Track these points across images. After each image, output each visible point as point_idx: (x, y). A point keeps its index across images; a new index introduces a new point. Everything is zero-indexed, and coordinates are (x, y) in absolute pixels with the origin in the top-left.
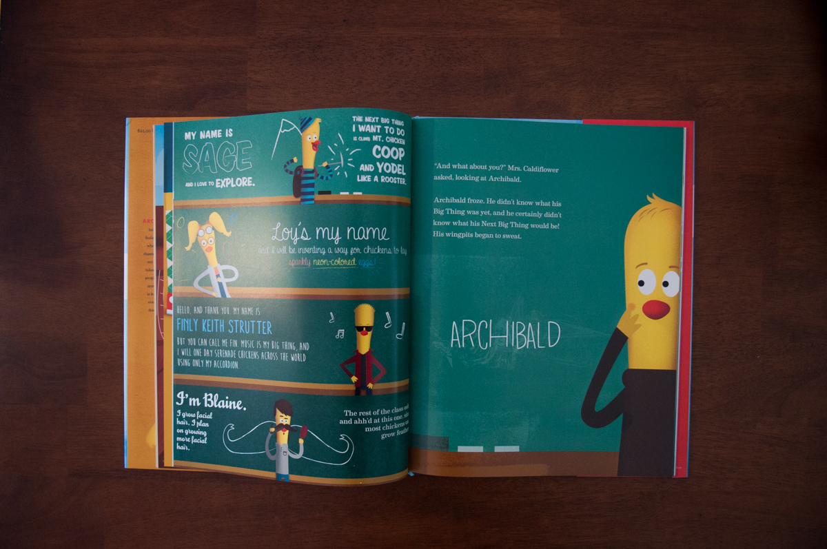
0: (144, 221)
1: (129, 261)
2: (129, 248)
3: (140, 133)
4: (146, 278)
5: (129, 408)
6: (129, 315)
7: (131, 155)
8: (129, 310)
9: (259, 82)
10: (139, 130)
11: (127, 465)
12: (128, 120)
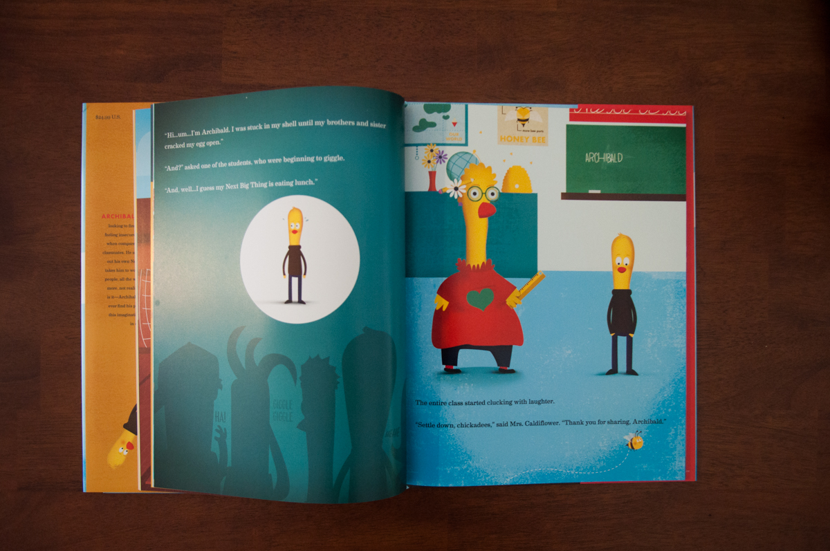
0: (104, 216)
1: (86, 261)
2: (87, 246)
3: (98, 120)
4: (106, 280)
5: (87, 424)
6: (86, 321)
7: (88, 144)
8: (87, 315)
9: (235, 53)
10: (97, 117)
11: (86, 489)
12: (84, 105)
